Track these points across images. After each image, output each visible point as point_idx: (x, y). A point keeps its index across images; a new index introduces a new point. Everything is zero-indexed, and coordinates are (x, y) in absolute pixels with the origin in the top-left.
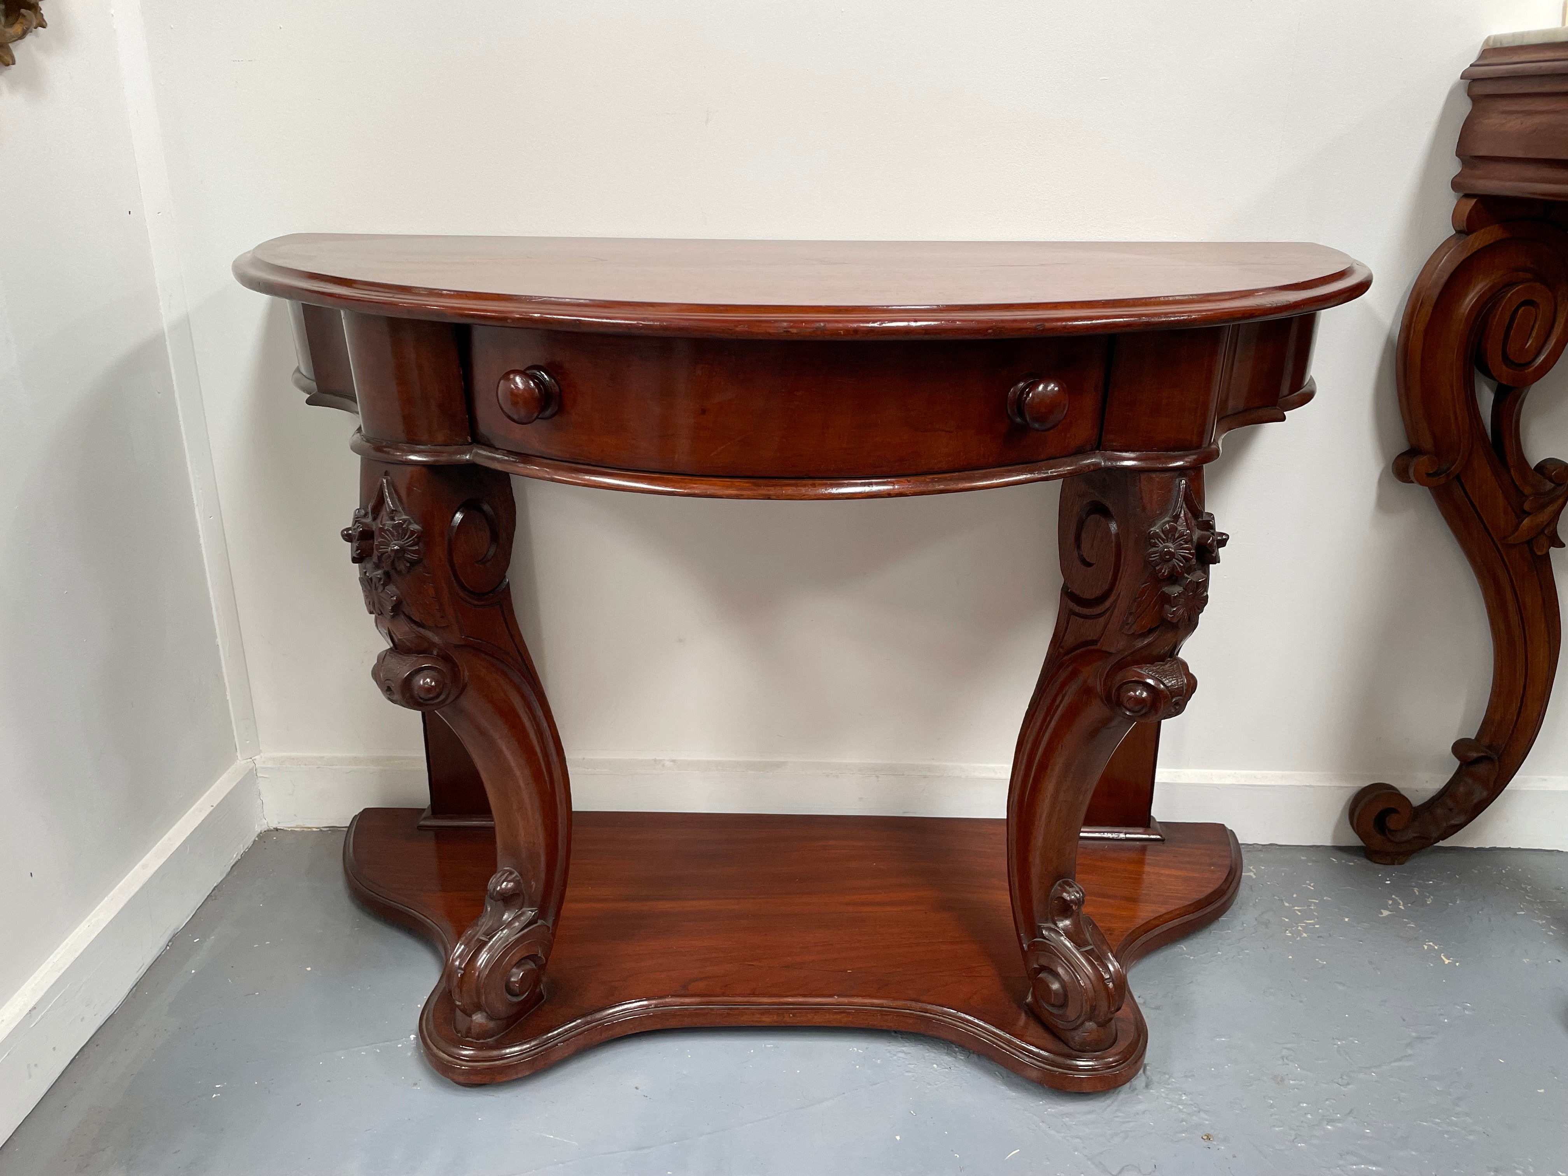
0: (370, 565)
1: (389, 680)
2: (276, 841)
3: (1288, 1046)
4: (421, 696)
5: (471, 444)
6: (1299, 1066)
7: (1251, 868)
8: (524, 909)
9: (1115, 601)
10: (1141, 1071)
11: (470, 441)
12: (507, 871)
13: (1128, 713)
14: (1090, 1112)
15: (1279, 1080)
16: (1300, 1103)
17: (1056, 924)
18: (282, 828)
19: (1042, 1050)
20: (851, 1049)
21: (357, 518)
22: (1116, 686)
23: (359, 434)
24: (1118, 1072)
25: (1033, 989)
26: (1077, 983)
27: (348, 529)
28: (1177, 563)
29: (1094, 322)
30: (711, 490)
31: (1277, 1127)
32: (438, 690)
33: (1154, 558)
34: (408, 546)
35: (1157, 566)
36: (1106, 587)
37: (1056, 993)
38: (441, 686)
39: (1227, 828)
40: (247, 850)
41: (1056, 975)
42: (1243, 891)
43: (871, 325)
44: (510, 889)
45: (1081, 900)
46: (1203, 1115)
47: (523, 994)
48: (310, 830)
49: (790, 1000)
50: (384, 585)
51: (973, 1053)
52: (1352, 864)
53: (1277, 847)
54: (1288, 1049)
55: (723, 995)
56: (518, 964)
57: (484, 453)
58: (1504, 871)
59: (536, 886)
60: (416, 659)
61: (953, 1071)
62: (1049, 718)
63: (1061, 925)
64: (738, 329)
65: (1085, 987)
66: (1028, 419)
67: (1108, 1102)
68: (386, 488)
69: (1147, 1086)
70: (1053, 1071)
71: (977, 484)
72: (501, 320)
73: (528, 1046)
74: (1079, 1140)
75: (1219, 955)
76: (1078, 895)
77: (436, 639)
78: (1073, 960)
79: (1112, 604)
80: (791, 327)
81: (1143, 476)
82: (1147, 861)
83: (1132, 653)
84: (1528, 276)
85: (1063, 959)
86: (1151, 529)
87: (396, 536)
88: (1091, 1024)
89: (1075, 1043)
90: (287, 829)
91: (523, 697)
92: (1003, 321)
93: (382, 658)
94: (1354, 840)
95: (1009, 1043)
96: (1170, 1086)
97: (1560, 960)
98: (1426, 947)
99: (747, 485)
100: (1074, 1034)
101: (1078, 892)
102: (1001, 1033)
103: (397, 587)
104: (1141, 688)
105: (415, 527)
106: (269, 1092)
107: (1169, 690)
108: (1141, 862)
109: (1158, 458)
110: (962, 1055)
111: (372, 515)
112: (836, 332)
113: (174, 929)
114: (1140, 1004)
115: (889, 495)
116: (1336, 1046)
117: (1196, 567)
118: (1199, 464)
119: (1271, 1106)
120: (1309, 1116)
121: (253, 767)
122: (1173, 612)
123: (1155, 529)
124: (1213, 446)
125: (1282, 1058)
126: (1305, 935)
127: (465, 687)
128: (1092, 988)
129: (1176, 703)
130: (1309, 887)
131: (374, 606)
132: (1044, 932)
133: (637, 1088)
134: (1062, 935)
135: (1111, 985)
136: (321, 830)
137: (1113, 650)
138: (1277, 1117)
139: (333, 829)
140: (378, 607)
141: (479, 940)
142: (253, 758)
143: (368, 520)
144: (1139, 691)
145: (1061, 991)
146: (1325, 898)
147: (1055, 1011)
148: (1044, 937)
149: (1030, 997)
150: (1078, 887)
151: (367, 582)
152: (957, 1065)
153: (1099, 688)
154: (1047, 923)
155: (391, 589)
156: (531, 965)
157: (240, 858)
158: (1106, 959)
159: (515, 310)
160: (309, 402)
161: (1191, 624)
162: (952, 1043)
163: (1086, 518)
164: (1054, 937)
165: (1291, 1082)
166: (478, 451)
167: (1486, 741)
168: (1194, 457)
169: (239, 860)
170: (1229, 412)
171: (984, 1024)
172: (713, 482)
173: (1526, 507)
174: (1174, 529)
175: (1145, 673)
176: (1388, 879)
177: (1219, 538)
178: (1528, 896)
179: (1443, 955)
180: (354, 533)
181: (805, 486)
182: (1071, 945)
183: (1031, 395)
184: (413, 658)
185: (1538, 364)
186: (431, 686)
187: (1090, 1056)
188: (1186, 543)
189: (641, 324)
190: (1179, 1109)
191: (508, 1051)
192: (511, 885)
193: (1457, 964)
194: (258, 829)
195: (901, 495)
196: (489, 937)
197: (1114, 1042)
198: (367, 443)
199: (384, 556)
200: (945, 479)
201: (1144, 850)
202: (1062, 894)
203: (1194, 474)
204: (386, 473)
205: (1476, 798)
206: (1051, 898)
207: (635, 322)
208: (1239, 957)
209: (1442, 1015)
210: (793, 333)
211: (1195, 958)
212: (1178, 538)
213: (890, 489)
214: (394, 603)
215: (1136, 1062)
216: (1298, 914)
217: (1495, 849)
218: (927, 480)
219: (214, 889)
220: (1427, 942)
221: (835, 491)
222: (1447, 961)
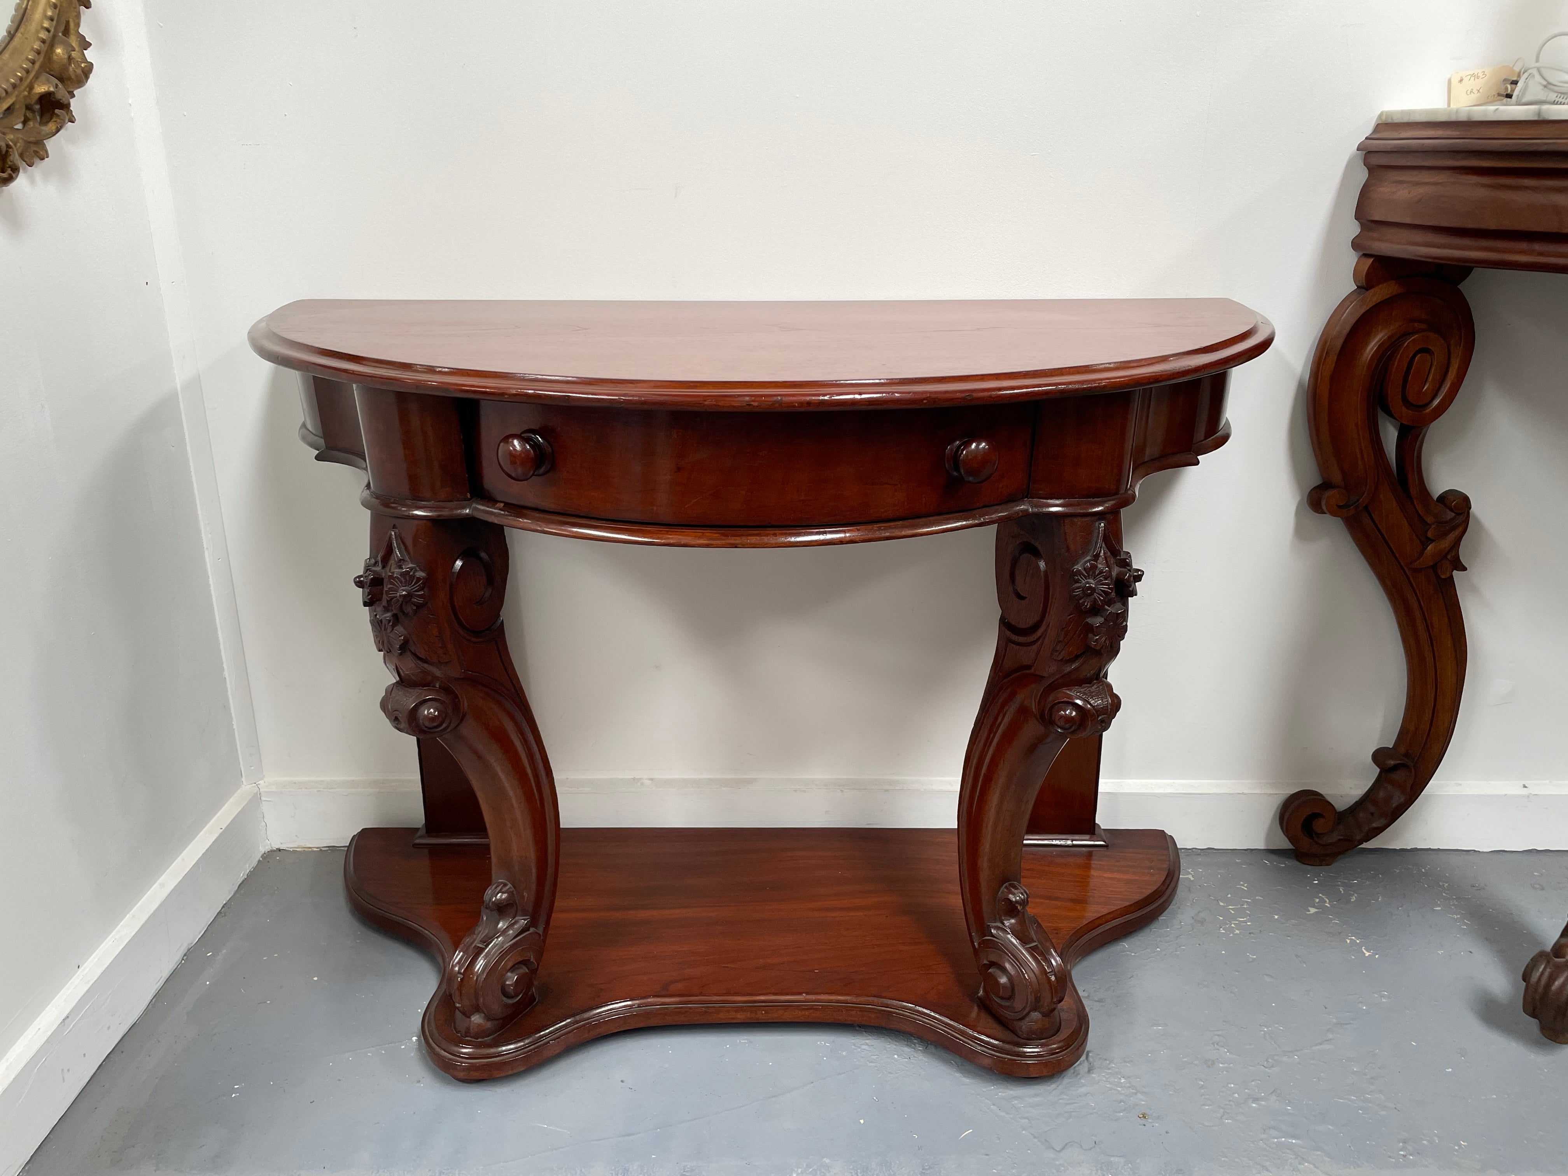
0: (379, 609)
1: (397, 711)
2: (279, 861)
3: (1220, 1033)
4: (426, 725)
5: (469, 500)
6: (1228, 1051)
7: (1190, 870)
8: (517, 918)
9: (1046, 631)
10: (1083, 1057)
11: (469, 497)
12: (502, 883)
13: (1059, 730)
14: (1036, 1095)
15: (1210, 1063)
16: (1228, 1084)
17: (1003, 924)
18: (284, 849)
19: (992, 1039)
20: (818, 1043)
21: (368, 566)
22: (1049, 706)
23: (368, 491)
24: (1061, 1058)
25: (984, 983)
26: (1022, 977)
27: (359, 577)
28: (1098, 597)
29: (1016, 391)
30: (685, 540)
31: (1207, 1106)
32: (441, 719)
33: (1078, 592)
34: (414, 591)
35: (1080, 600)
36: (1037, 618)
37: (1004, 986)
38: (443, 715)
39: (1167, 834)
40: (252, 870)
41: (1004, 970)
42: (1181, 891)
43: (821, 398)
44: (504, 899)
45: (1026, 901)
46: (1140, 1096)
47: (518, 996)
48: (310, 850)
49: (762, 998)
50: (393, 626)
51: (931, 1044)
52: (1284, 865)
53: (1214, 851)
54: (1219, 1035)
55: (701, 994)
56: (512, 969)
57: (482, 508)
58: (1423, 870)
59: (528, 896)
60: (421, 691)
61: (912, 1061)
62: (992, 736)
63: (1007, 923)
64: (706, 403)
65: (1029, 980)
66: (963, 473)
67: (1054, 1086)
68: (394, 540)
69: (1090, 1071)
70: (1002, 1058)
71: (919, 531)
72: (499, 397)
73: (522, 1044)
74: (1027, 1120)
75: (1158, 951)
76: (1023, 897)
77: (437, 672)
78: (1020, 957)
79: (1042, 634)
80: (753, 401)
81: (1067, 521)
82: (1093, 866)
83: (1062, 676)
84: (1423, 326)
85: (1010, 955)
86: (1075, 567)
87: (404, 582)
88: (1036, 1014)
89: (1022, 1032)
90: (289, 849)
91: (516, 723)
92: (936, 392)
93: (390, 691)
94: (1283, 843)
95: (963, 1033)
96: (1110, 1071)
97: (1472, 952)
98: (1348, 941)
99: (717, 535)
100: (1022, 1023)
101: (1023, 895)
102: (956, 1024)
103: (404, 628)
104: (1071, 707)
105: (420, 574)
106: (284, 1091)
107: (1095, 709)
108: (1087, 867)
109: (1079, 504)
110: (920, 1046)
111: (382, 564)
112: (791, 404)
113: (189, 944)
114: (1084, 997)
115: (841, 542)
116: (1262, 1033)
117: (1115, 600)
118: (1116, 509)
119: (1202, 1087)
120: (1236, 1095)
121: (257, 792)
122: (1097, 640)
123: (1078, 567)
124: (1130, 492)
125: (1213, 1044)
126: (1237, 932)
127: (464, 716)
128: (1036, 981)
129: (1102, 721)
130: (1242, 887)
131: (383, 645)
132: (992, 931)
133: (622, 1081)
134: (1009, 934)
135: (1053, 978)
136: (321, 850)
137: (1045, 674)
138: (1208, 1097)
139: (333, 848)
140: (388, 646)
141: (477, 947)
142: (257, 783)
143: (378, 568)
144: (1069, 711)
145: (1009, 985)
146: (1257, 898)
147: (1004, 1003)
148: (993, 936)
149: (981, 992)
150: (1023, 889)
151: (377, 624)
152: (915, 1056)
153: (1034, 708)
154: (995, 922)
155: (399, 629)
156: (524, 970)
157: (246, 877)
158: (1049, 955)
159: (513, 387)
160: (318, 458)
161: (1113, 651)
162: (912, 1036)
163: (1019, 556)
164: (1002, 935)
165: (1221, 1065)
166: (477, 506)
167: (1402, 750)
168: (1112, 502)
169: (245, 879)
170: (1146, 459)
171: (939, 1017)
172: (687, 533)
173: (1430, 534)
174: (1094, 567)
175: (1073, 694)
176: (1316, 879)
177: (1135, 574)
178: (1445, 893)
179: (1365, 949)
180: (365, 580)
181: (767, 535)
182: (1017, 942)
183: (964, 452)
184: (418, 691)
185: (1434, 406)
186: (435, 716)
187: (1036, 1044)
188: (1106, 579)
189: (622, 399)
190: (1118, 1090)
191: (504, 1048)
192: (505, 896)
193: (1377, 956)
194: (263, 849)
195: (851, 541)
196: (485, 944)
197: (1058, 1031)
198: (376, 500)
199: (393, 601)
200: (890, 527)
201: (1090, 855)
202: (1008, 896)
203: (1112, 517)
204: (394, 527)
205: (1395, 803)
206: (999, 900)
207: (617, 398)
208: (1176, 953)
209: (1362, 1002)
210: (754, 406)
211: (1136, 954)
212: (1099, 574)
213: (842, 537)
214: (402, 642)
215: (1078, 1049)
216: (1231, 912)
217: (1416, 850)
218: (875, 528)
219: (223, 907)
220: (1350, 936)
221: (793, 539)
222: (1367, 954)
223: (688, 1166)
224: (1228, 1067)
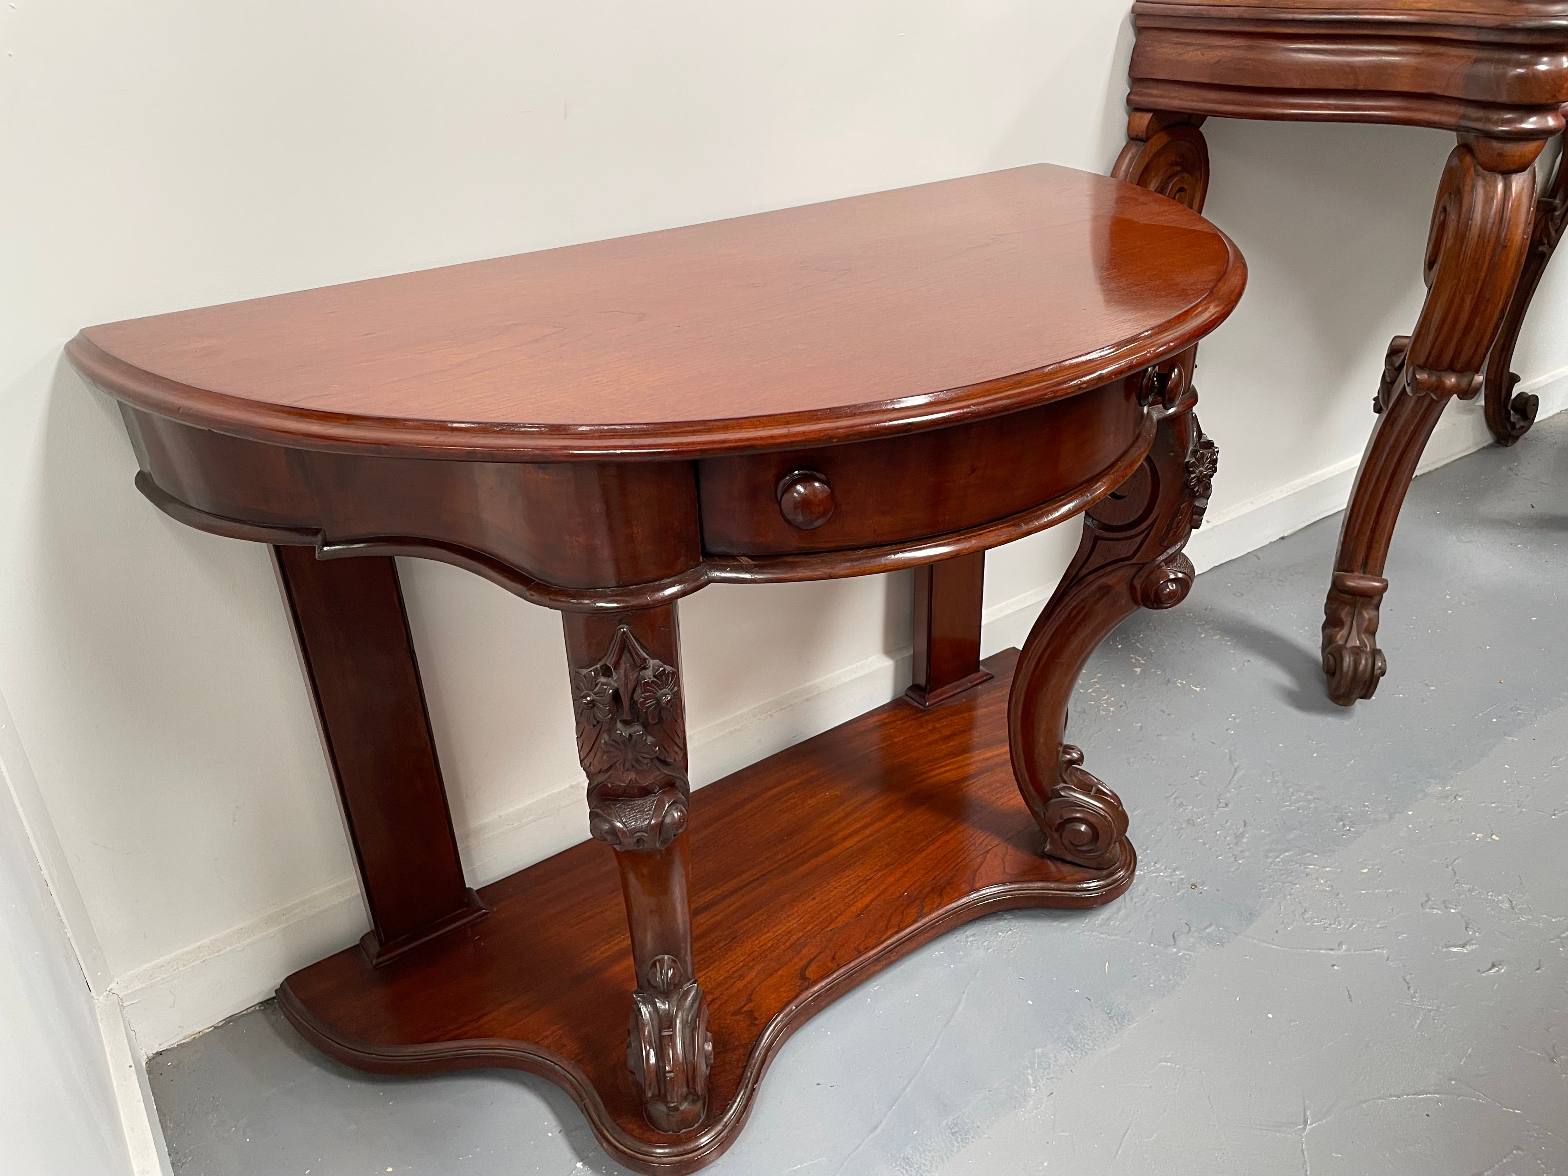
0: (620, 725)
1: (638, 832)
3: (1175, 796)
6: (1193, 807)
8: (685, 986)
11: (701, 561)
12: (664, 958)
16: (1216, 832)
17: (1066, 783)
18: (165, 1049)
22: (1155, 587)
25: (1052, 838)
35: (1195, 488)
36: (1140, 513)
37: (1086, 833)
40: (153, 1094)
41: (1080, 821)
46: (1177, 872)
48: (201, 1033)
51: (1016, 909)
55: (840, 966)
61: (1014, 931)
78: (1088, 803)
79: (1149, 526)
84: (1181, 169)
85: (1083, 806)
86: (1186, 460)
87: (661, 685)
88: (1114, 844)
90: (173, 1046)
98: (1179, 685)
103: (653, 736)
119: (1204, 844)
121: (118, 1000)
123: (1189, 459)
125: (1180, 806)
131: (625, 764)
132: (1061, 793)
133: (818, 1084)
134: (1074, 789)
136: (215, 1028)
137: (1148, 561)
139: (233, 1018)
142: (108, 989)
144: (1170, 586)
145: (1088, 829)
148: (1062, 797)
149: (1048, 847)
154: (1059, 784)
164: (1069, 793)
165: (1199, 820)
169: (157, 1108)
174: (1203, 455)
175: (1171, 571)
176: (1118, 644)
179: (1192, 686)
182: (1080, 793)
190: (1161, 875)
193: (1206, 689)
196: (670, 1029)
199: (649, 710)
202: (1066, 757)
204: (621, 622)
206: (1061, 764)
212: (1205, 461)
214: (657, 753)
220: (1177, 681)
222: (1198, 690)
223: (950, 1123)
224: (1205, 819)
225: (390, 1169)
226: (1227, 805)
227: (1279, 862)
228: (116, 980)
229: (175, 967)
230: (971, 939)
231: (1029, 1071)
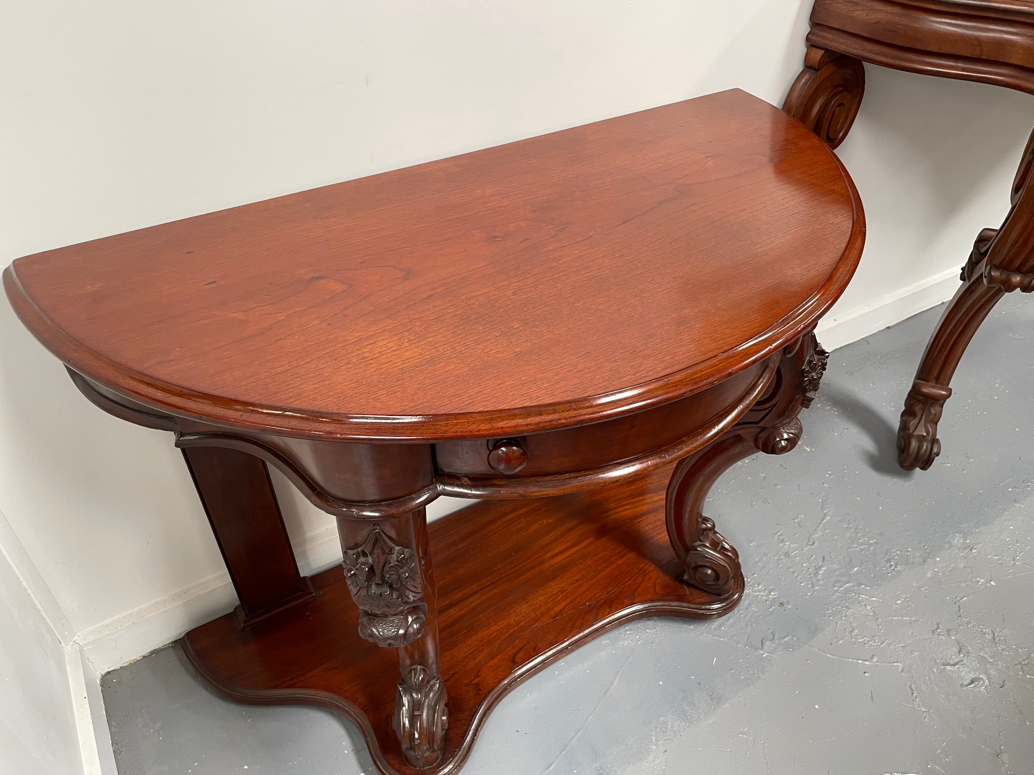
2: (118, 682)
3: (779, 533)
6: (790, 543)
8: (431, 683)
9: (775, 404)
11: (434, 481)
17: (702, 542)
18: (113, 669)
26: (723, 567)
33: (806, 383)
41: (709, 567)
46: (772, 593)
48: (135, 660)
50: (391, 594)
78: (716, 557)
79: (772, 405)
84: (841, 89)
85: (711, 558)
86: (803, 368)
90: (117, 668)
95: (694, 608)
102: (685, 605)
111: (370, 555)
116: (797, 524)
120: (810, 570)
121: (79, 647)
125: (782, 542)
132: (697, 548)
134: (708, 547)
135: (736, 560)
136: (145, 657)
137: (769, 426)
139: (155, 652)
141: (417, 716)
142: (73, 640)
143: (368, 559)
145: (713, 573)
148: (697, 551)
149: (686, 577)
154: (697, 543)
164: (704, 549)
165: (793, 554)
166: (444, 487)
175: (783, 432)
179: (805, 447)
185: (840, 137)
193: (813, 449)
194: (99, 682)
196: (420, 711)
199: (392, 580)
204: (375, 525)
206: (698, 530)
222: (808, 450)
223: (598, 766)
224: (797, 553)
225: (246, 767)
226: (814, 543)
227: (842, 591)
228: (78, 634)
229: (115, 627)
230: (628, 632)
231: (654, 733)
